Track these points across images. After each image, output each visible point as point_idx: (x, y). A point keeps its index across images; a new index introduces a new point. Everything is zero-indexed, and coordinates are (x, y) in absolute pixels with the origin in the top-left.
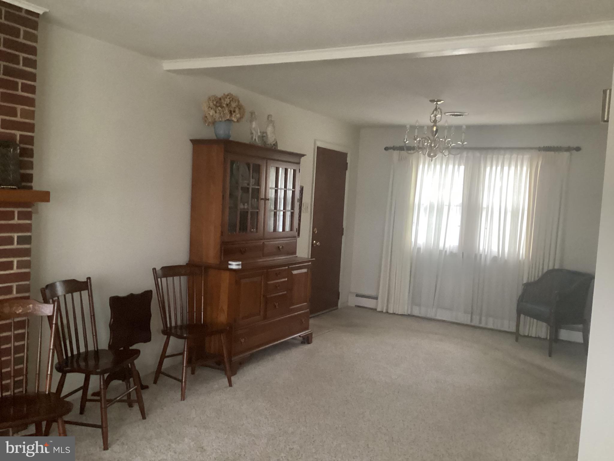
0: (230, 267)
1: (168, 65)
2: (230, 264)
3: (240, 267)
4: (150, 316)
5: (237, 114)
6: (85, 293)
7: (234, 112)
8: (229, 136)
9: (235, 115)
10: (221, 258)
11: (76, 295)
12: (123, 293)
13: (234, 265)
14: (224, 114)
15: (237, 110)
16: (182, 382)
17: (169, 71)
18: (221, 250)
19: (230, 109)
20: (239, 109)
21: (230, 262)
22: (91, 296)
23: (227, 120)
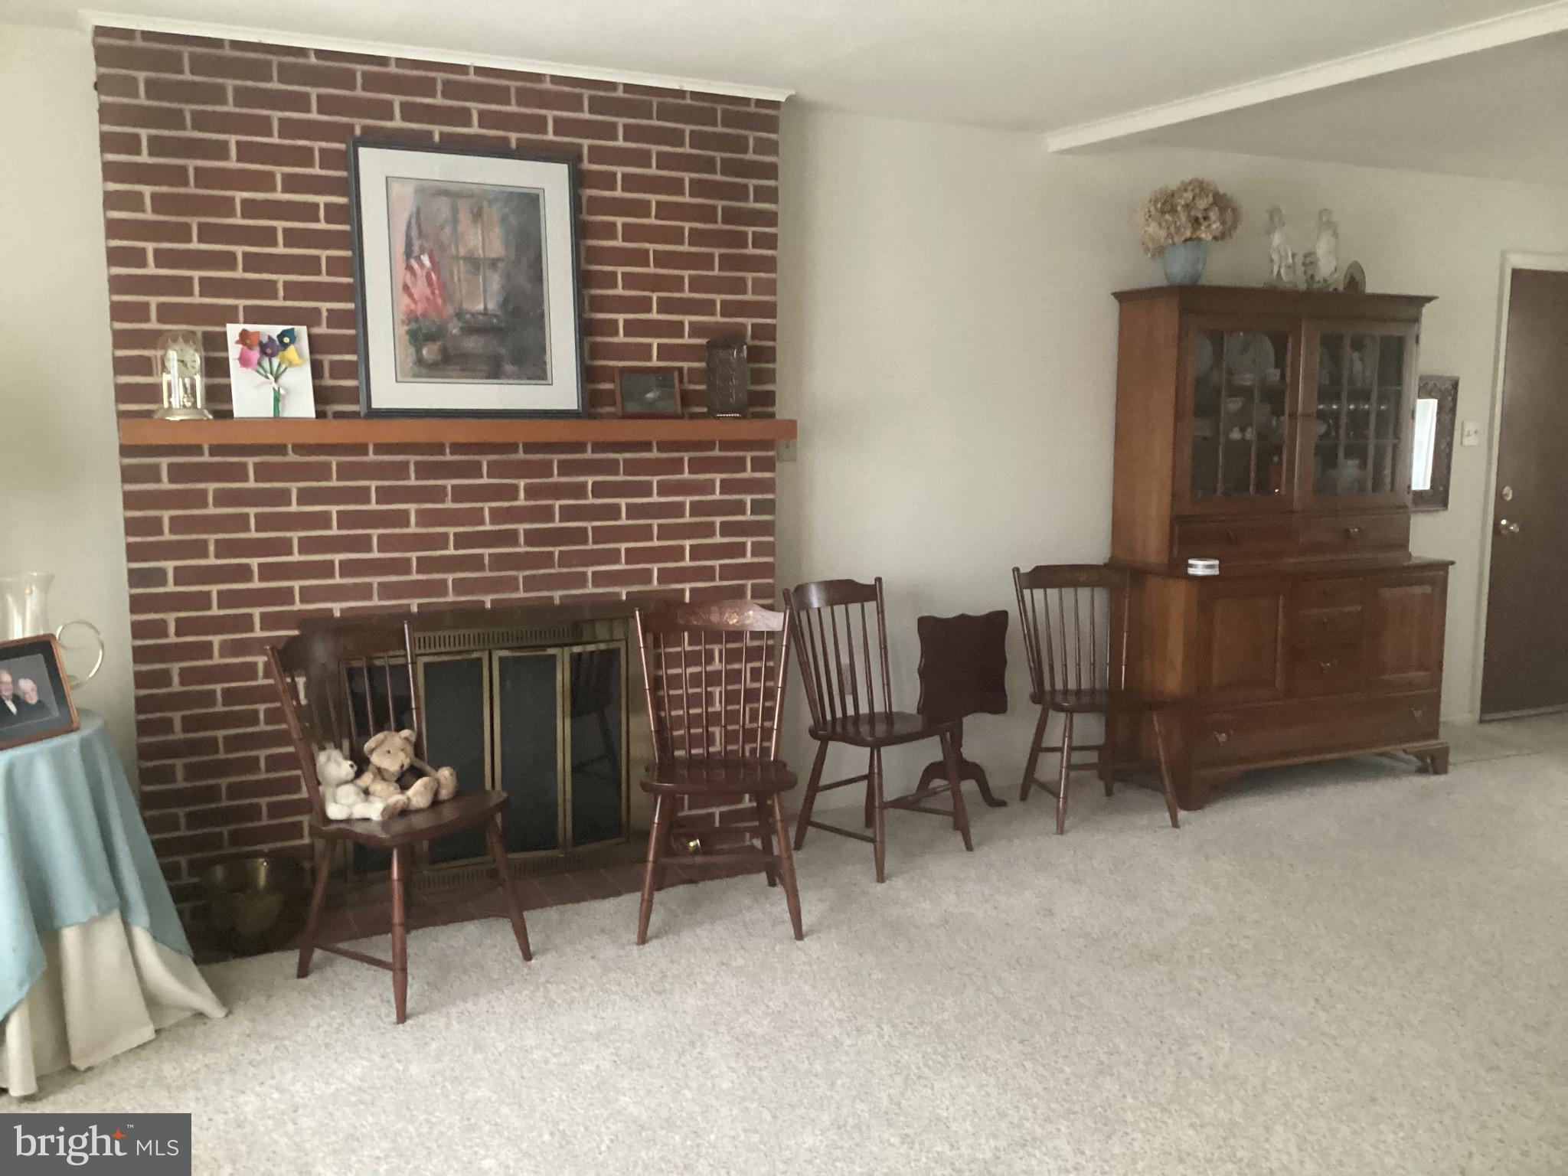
0: (1191, 571)
1: (1057, 141)
2: (1191, 566)
3: (1216, 572)
4: (1003, 661)
5: (1214, 222)
6: (871, 606)
7: (1206, 218)
8: (1199, 276)
9: (1209, 226)
10: (1171, 551)
11: (855, 608)
12: (948, 612)
13: (1199, 567)
14: (1178, 229)
15: (1213, 215)
16: (1057, 796)
17: (1061, 152)
18: (1172, 533)
19: (1192, 214)
20: (1222, 211)
21: (1191, 562)
22: (881, 612)
23: (1186, 240)
